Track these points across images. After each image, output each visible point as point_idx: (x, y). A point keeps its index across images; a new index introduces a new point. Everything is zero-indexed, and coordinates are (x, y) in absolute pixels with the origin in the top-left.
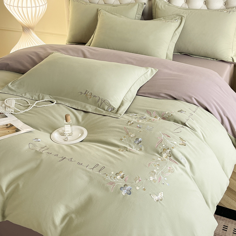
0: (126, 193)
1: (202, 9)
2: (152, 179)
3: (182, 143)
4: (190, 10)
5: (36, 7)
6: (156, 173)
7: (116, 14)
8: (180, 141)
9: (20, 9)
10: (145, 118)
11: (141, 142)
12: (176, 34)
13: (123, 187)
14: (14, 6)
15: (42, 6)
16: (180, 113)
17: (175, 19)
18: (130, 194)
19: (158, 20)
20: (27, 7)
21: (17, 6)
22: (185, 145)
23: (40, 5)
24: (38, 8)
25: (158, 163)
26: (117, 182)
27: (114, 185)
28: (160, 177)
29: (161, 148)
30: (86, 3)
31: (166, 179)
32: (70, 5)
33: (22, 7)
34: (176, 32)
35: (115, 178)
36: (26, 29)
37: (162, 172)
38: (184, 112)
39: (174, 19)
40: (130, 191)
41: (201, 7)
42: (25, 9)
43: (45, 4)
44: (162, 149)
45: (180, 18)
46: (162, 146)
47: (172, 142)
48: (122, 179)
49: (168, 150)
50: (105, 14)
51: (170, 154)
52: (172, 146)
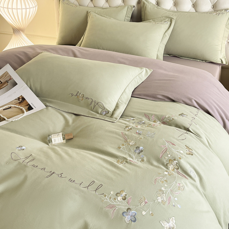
0: (130, 219)
1: (190, 11)
2: (160, 200)
3: (189, 152)
4: (179, 13)
5: (26, 9)
6: (165, 191)
7: (106, 16)
8: (187, 150)
9: (10, 10)
10: (144, 123)
11: (142, 151)
12: (166, 36)
13: (126, 212)
14: (4, 8)
15: (32, 8)
16: (182, 116)
17: (165, 21)
18: (135, 221)
19: (147, 22)
20: (17, 9)
21: (7, 7)
22: (192, 155)
23: (30, 7)
24: (28, 10)
25: (165, 179)
26: (119, 205)
27: (114, 208)
28: (170, 197)
29: (166, 159)
30: (76, 5)
31: (176, 199)
32: (59, 8)
33: (12, 9)
34: (166, 34)
35: (115, 199)
36: (16, 31)
37: (171, 191)
38: (186, 116)
39: (163, 21)
40: (135, 217)
41: (190, 10)
42: (15, 11)
43: (35, 7)
44: (168, 160)
45: (170, 20)
46: (167, 156)
47: (178, 152)
48: (124, 201)
49: (175, 161)
50: (95, 16)
51: (177, 166)
52: (179, 156)
